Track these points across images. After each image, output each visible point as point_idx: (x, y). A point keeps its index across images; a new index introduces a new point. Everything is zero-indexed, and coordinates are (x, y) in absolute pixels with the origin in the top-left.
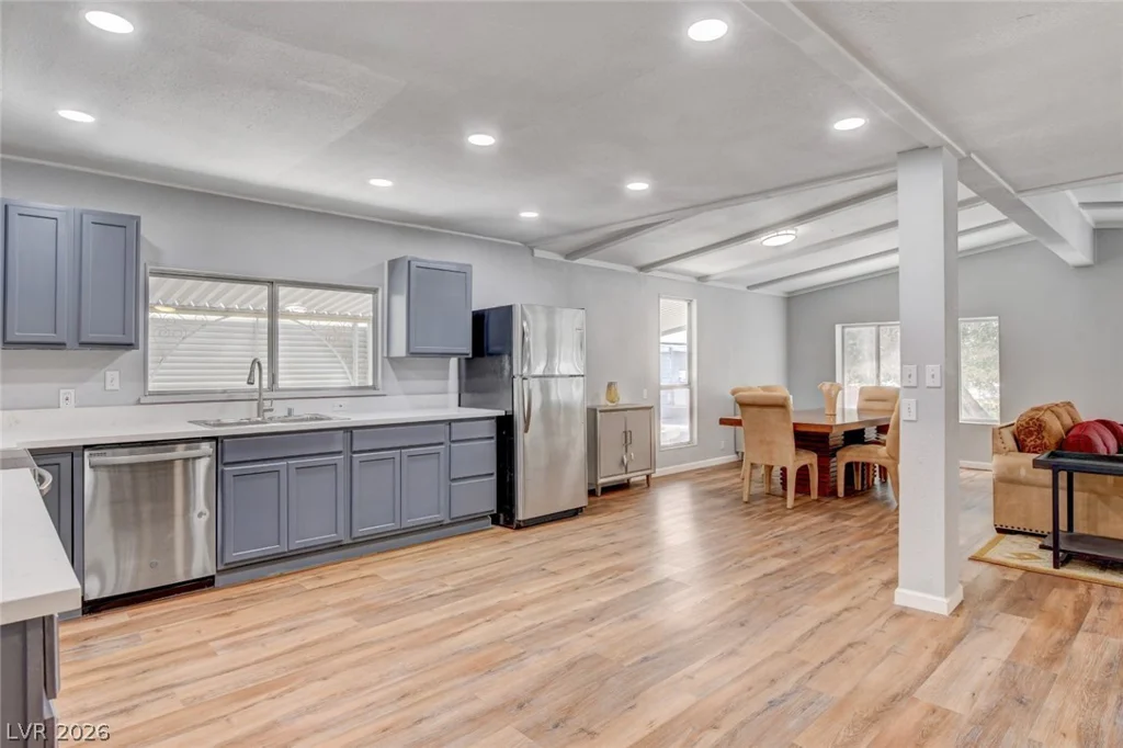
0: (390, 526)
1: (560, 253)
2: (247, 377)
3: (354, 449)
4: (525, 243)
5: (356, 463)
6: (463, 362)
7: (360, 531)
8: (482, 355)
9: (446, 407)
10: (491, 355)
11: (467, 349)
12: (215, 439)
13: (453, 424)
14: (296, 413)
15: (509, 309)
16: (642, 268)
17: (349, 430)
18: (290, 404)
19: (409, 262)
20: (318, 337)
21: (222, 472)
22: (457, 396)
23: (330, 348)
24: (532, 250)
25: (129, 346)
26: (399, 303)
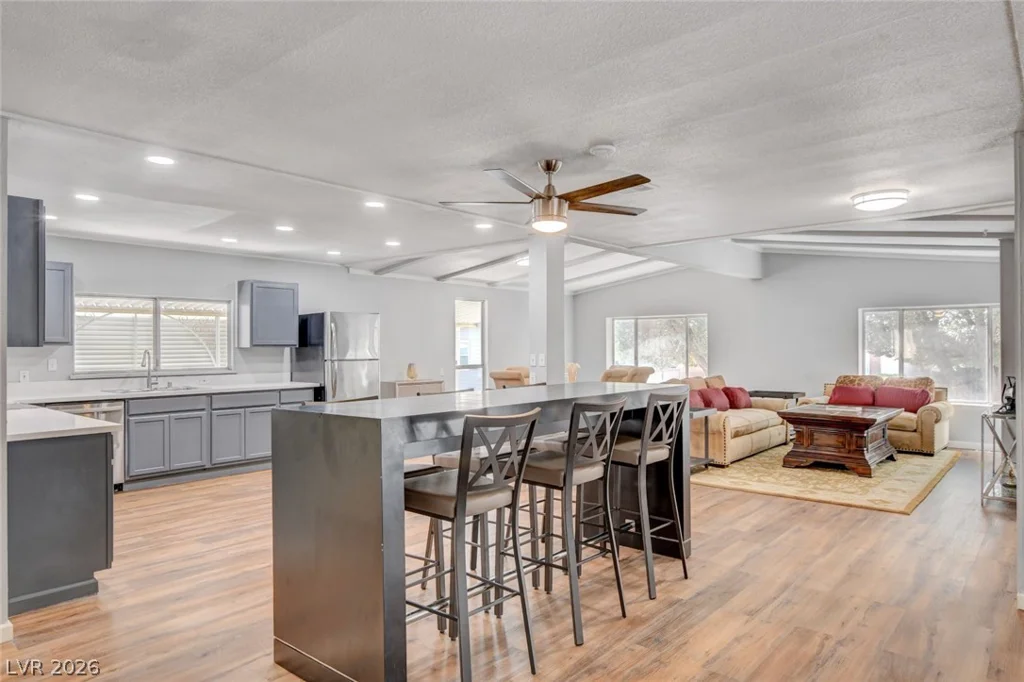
0: (237, 457)
1: (371, 270)
2: (141, 361)
3: (214, 407)
4: (343, 265)
5: (214, 417)
6: (294, 350)
7: (218, 460)
8: (306, 345)
9: (281, 381)
10: (311, 345)
11: (295, 341)
12: (124, 400)
13: (282, 392)
14: (173, 385)
15: (321, 317)
16: (440, 279)
17: (210, 395)
18: (170, 379)
19: (252, 285)
20: (187, 328)
21: (128, 420)
22: (289, 374)
23: (197, 337)
24: (348, 268)
25: (66, 343)
26: (246, 310)
